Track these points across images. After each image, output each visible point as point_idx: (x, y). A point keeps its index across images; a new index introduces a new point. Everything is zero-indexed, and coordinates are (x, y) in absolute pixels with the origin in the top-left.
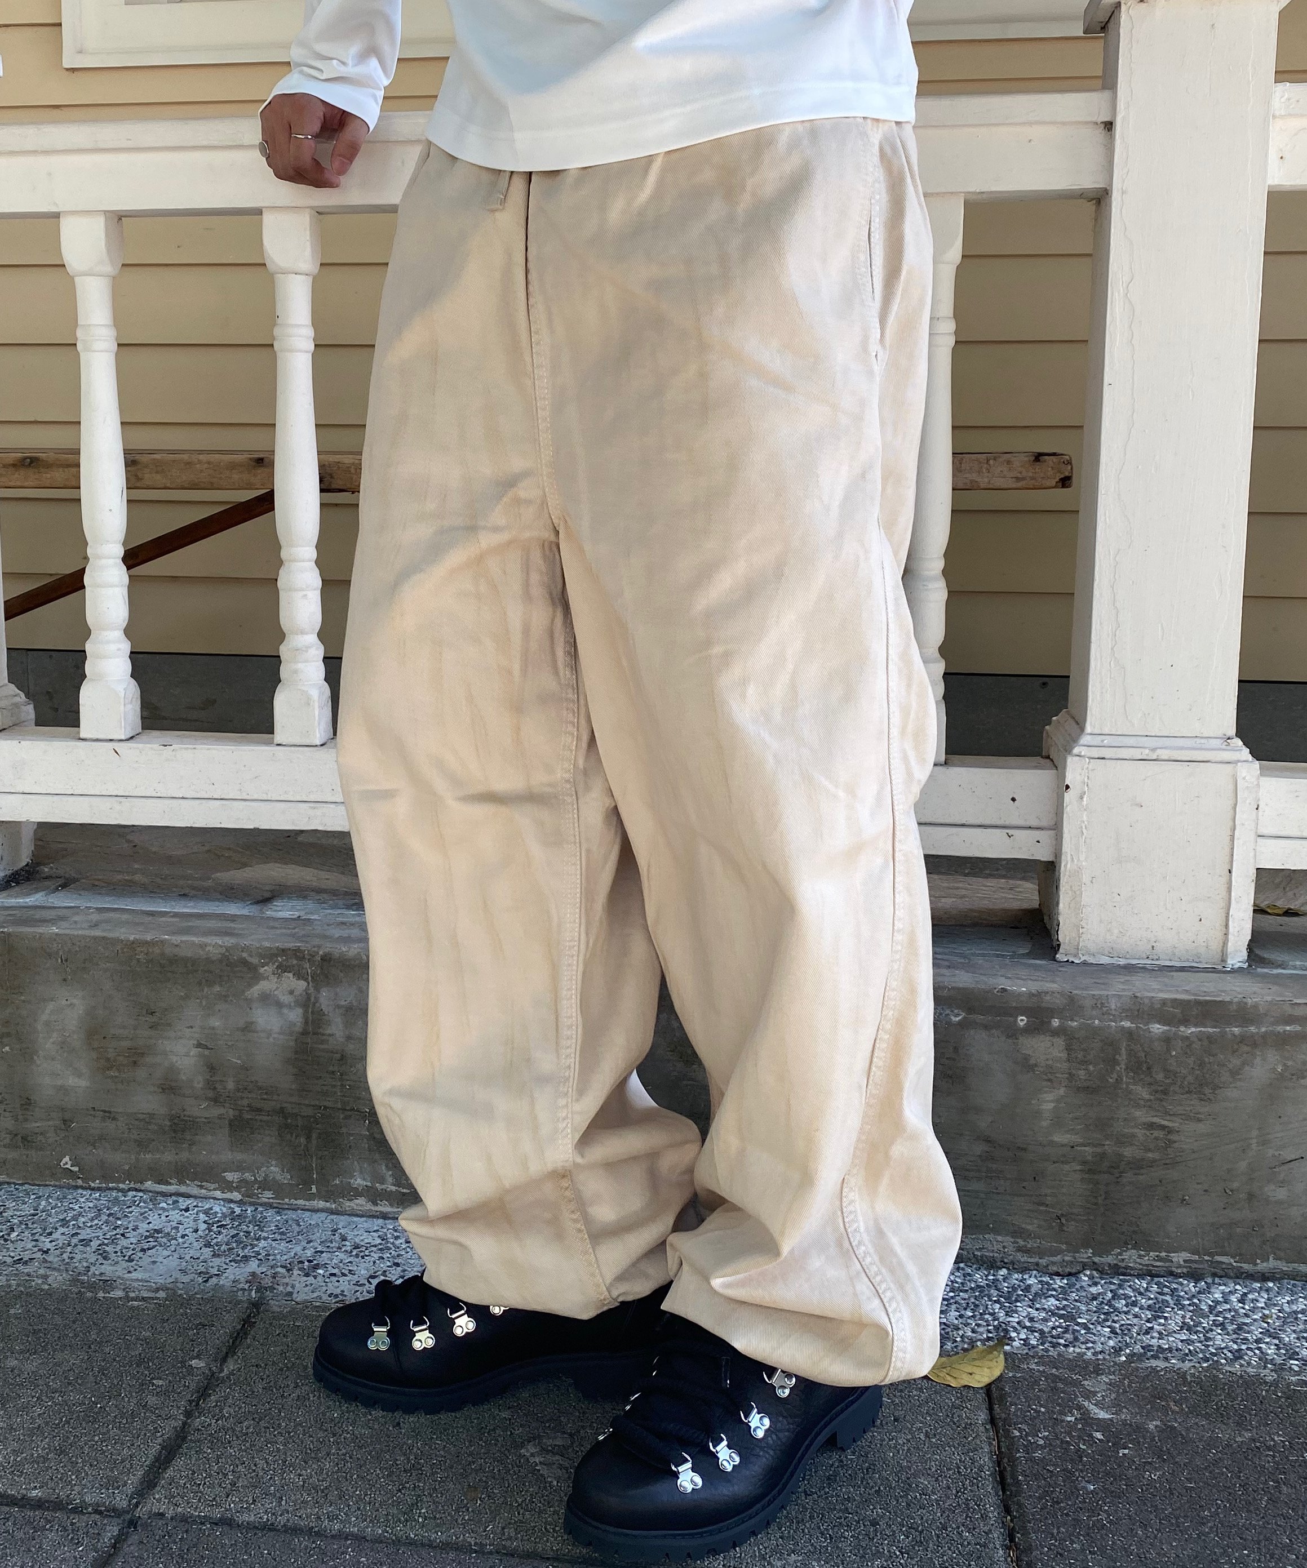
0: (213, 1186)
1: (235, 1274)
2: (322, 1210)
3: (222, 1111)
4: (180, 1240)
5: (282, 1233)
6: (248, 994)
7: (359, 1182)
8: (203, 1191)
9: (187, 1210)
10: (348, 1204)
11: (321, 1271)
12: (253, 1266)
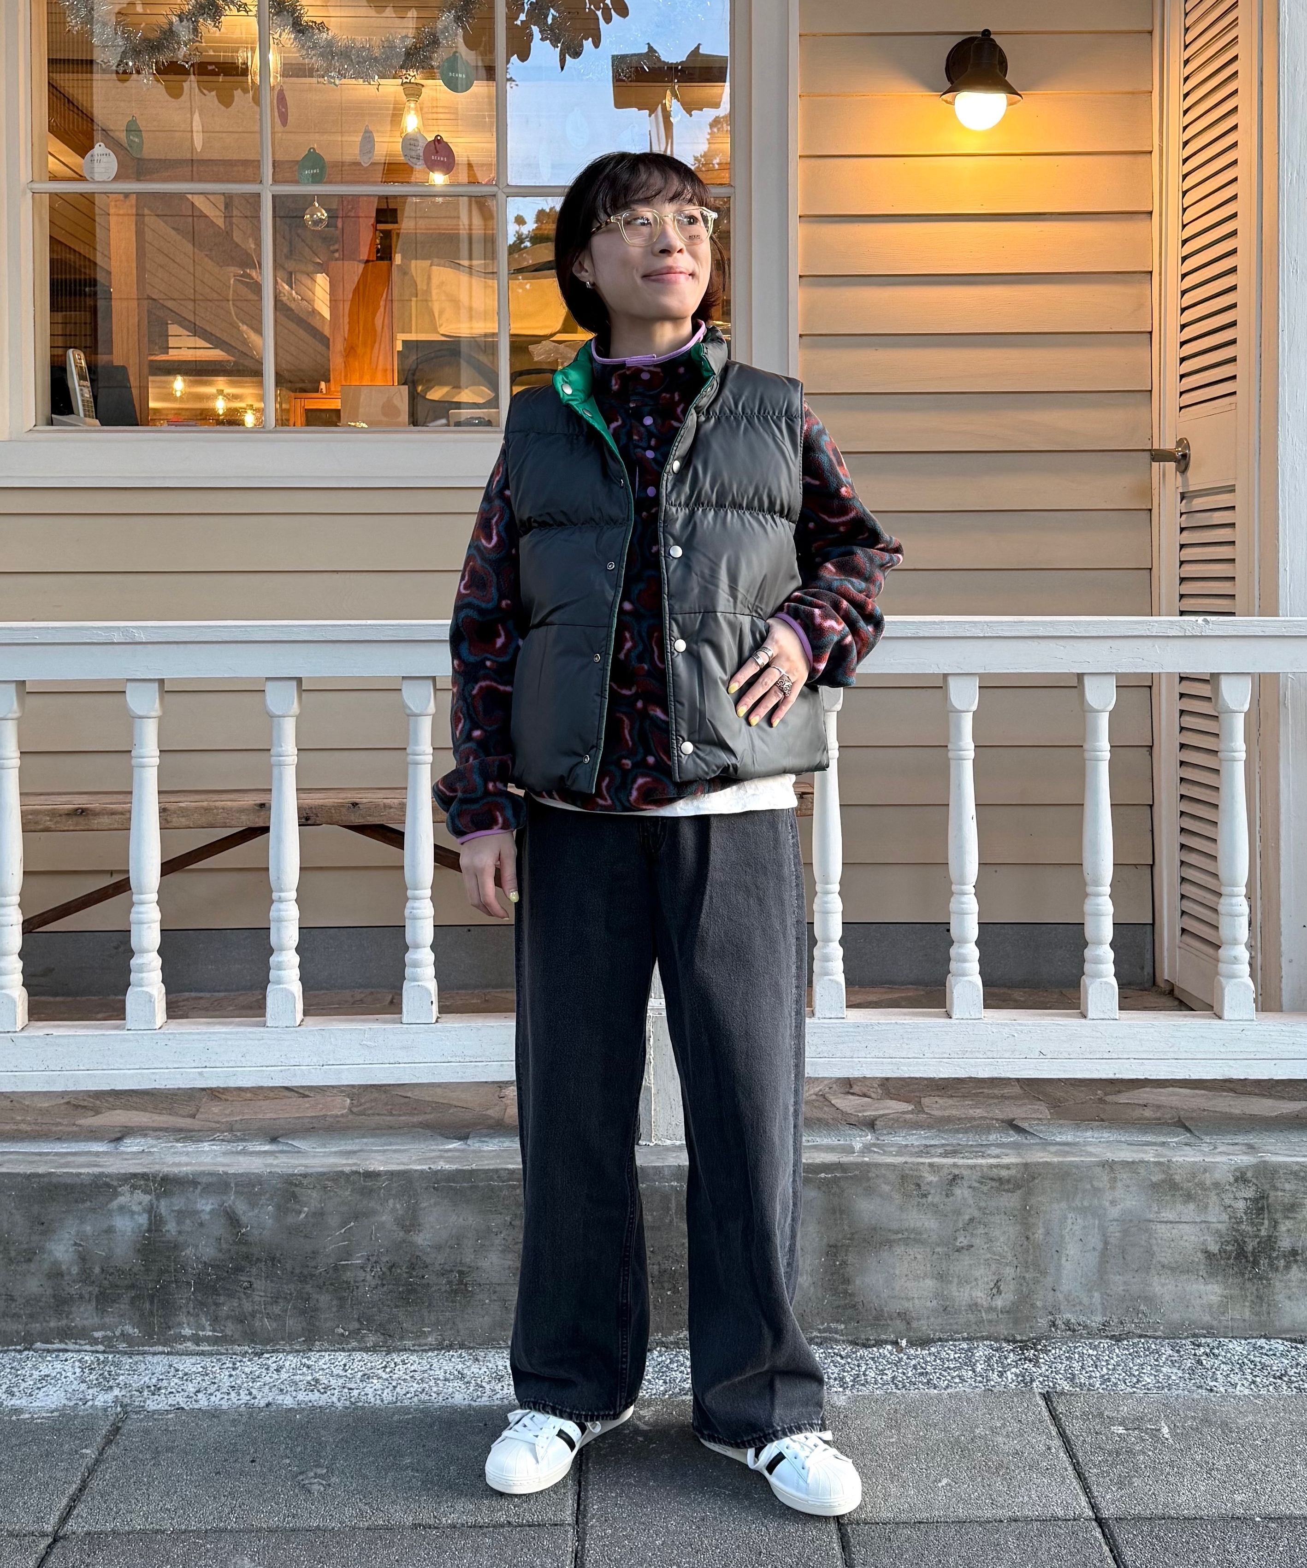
0: (83, 1342)
1: (103, 1399)
2: (163, 1353)
3: (91, 1289)
4: (64, 1380)
5: (135, 1370)
6: (110, 1206)
7: (187, 1332)
8: (77, 1347)
9: (66, 1360)
10: (179, 1347)
11: (163, 1391)
12: (116, 1392)
